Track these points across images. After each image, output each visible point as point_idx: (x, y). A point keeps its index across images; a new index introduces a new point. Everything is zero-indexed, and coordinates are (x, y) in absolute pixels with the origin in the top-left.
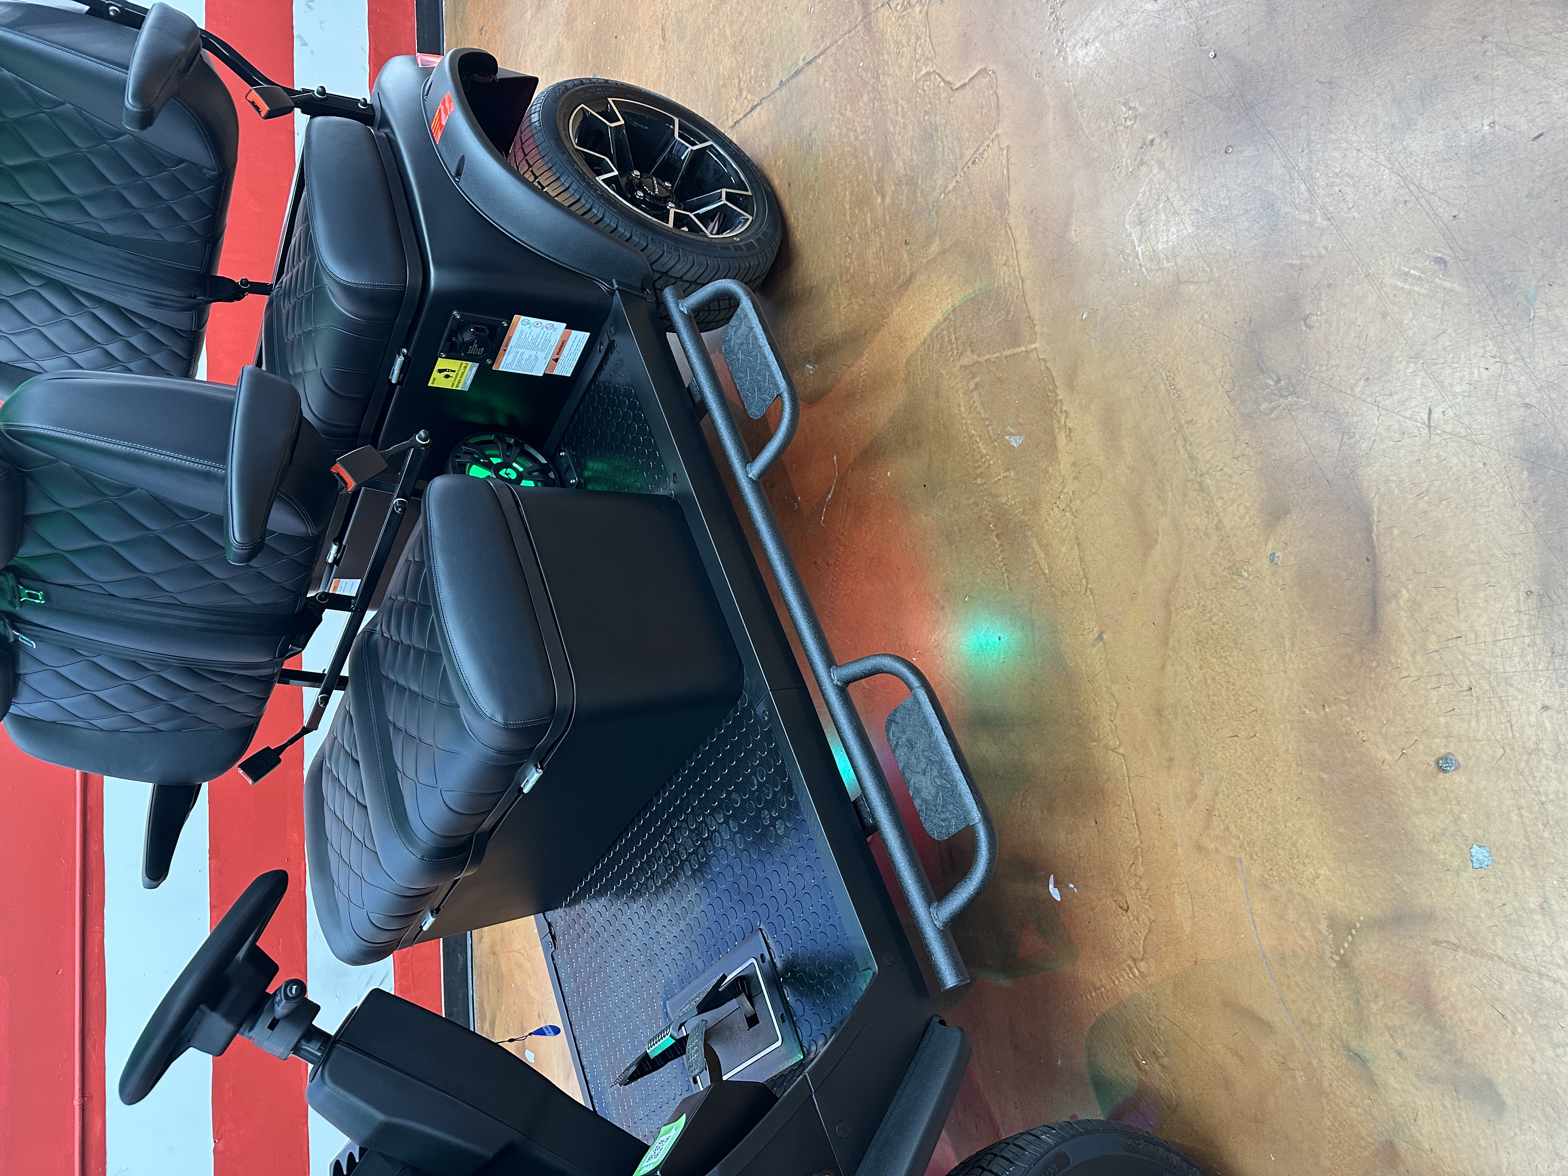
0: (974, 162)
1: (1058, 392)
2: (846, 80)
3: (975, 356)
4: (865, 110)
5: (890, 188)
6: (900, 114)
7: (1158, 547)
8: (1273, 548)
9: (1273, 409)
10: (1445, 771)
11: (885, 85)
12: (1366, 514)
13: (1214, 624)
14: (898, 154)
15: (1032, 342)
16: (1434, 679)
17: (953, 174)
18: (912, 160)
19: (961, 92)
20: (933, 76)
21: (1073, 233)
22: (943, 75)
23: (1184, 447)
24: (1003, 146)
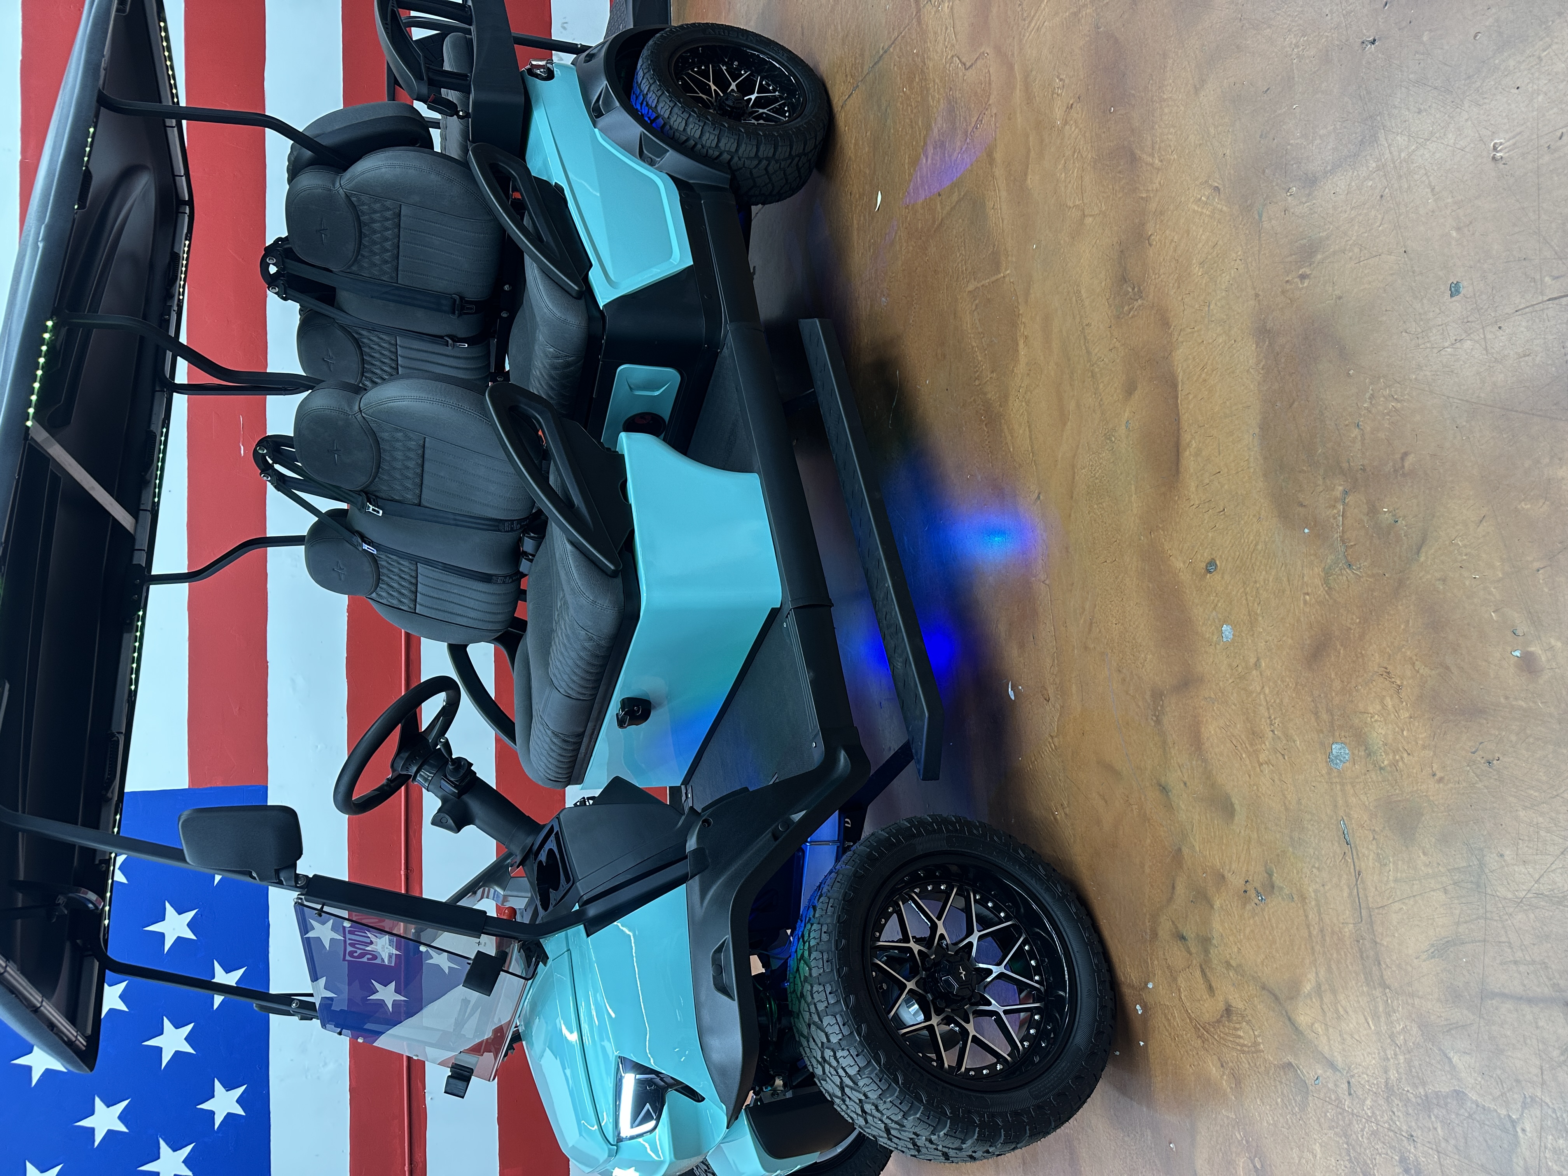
0: (976, 128)
1: (1020, 308)
2: (906, 65)
3: (976, 283)
7: (1069, 424)
8: (1128, 417)
9: (1131, 310)
10: (1210, 572)
11: (928, 68)
12: (1174, 386)
13: (1097, 478)
14: (935, 123)
15: (1006, 270)
16: (1207, 504)
23: (1085, 344)
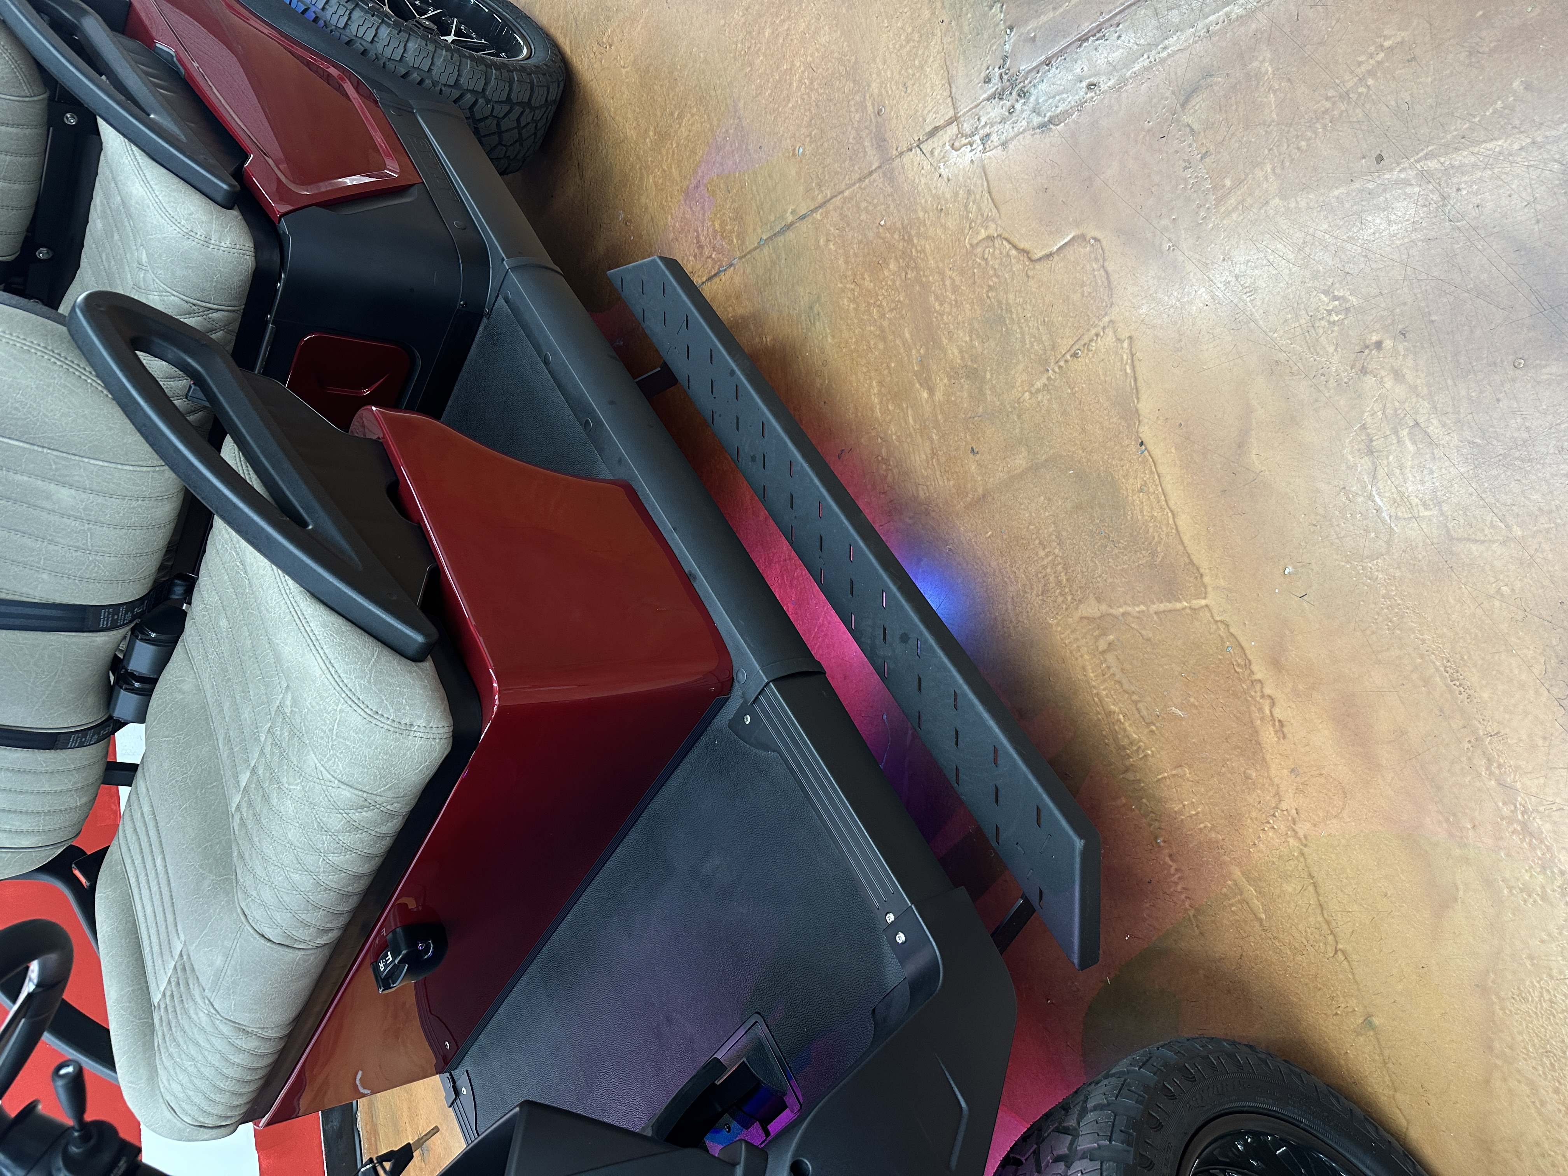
4: (894, 281)
5: (941, 382)
6: (949, 288)
17: (1042, 369)
18: (973, 347)
19: (1046, 264)
20: (997, 242)
21: (1254, 457)
22: (1015, 240)
24: (1123, 337)
